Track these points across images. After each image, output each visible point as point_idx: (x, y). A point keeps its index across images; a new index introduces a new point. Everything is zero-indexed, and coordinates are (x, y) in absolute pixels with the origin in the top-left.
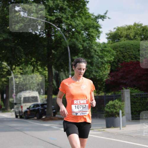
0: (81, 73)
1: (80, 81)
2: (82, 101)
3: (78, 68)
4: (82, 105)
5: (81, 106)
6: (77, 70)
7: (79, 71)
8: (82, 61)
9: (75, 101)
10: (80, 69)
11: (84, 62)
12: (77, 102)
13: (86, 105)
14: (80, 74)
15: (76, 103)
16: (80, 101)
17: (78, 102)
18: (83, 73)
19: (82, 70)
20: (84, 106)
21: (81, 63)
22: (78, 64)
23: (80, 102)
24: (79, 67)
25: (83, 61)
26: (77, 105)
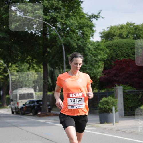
0: (77, 68)
1: (76, 75)
2: (78, 94)
4: (78, 98)
6: (74, 64)
7: (75, 66)
8: (78, 56)
9: (70, 94)
10: (76, 64)
15: (72, 97)
16: (76, 94)
18: (79, 68)
19: (78, 65)
21: (78, 58)
22: (74, 58)
24: (76, 62)
26: (72, 99)
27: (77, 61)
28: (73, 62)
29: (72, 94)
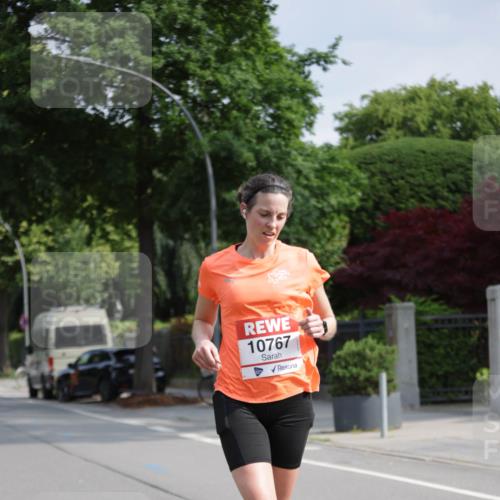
0: (270, 228)
1: (267, 256)
3: (261, 210)
5: (272, 340)
7: (264, 221)
8: (274, 186)
10: (268, 214)
11: (282, 188)
12: (255, 330)
13: (289, 337)
14: (264, 233)
15: (253, 333)
16: (267, 322)
17: (259, 327)
18: (277, 228)
19: (275, 217)
20: (284, 340)
21: (273, 192)
22: (260, 194)
23: (266, 328)
24: (265, 208)
25: (278, 187)
26: (255, 341)
27: (268, 203)
28: (256, 208)
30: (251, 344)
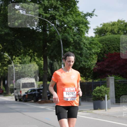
5: (71, 93)
10: (70, 61)
13: (74, 92)
14: (69, 66)
16: (71, 88)
24: (69, 60)
25: (72, 55)
27: (70, 59)
29: (67, 89)
30: (67, 93)
